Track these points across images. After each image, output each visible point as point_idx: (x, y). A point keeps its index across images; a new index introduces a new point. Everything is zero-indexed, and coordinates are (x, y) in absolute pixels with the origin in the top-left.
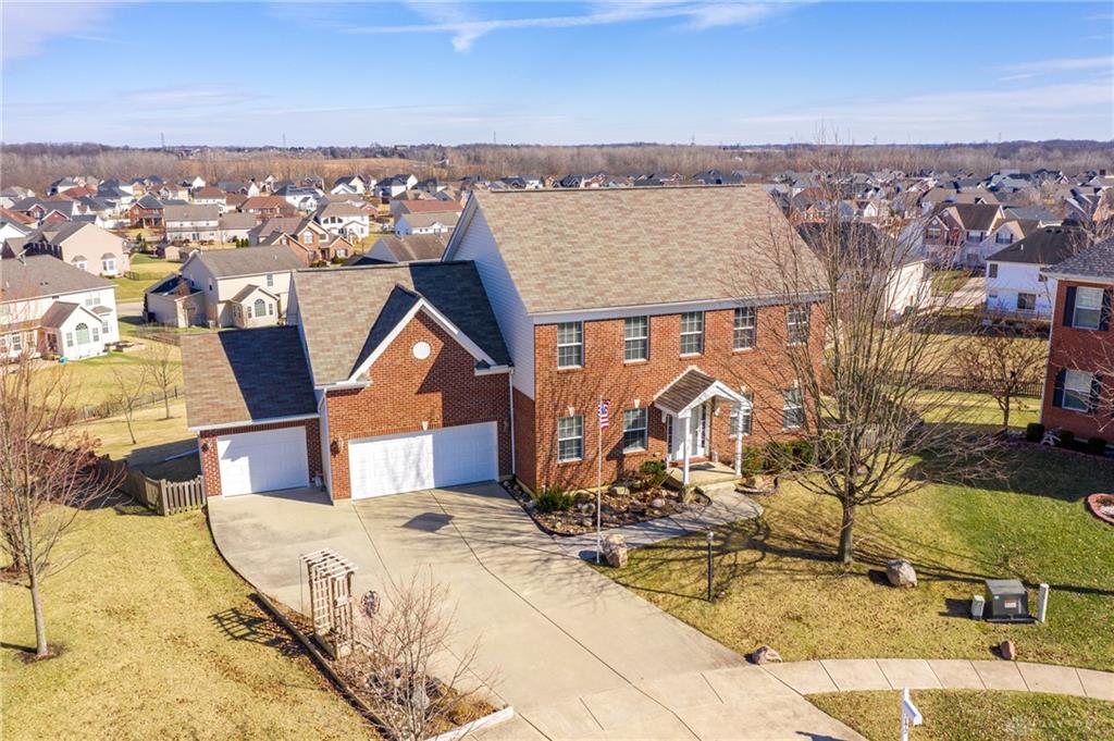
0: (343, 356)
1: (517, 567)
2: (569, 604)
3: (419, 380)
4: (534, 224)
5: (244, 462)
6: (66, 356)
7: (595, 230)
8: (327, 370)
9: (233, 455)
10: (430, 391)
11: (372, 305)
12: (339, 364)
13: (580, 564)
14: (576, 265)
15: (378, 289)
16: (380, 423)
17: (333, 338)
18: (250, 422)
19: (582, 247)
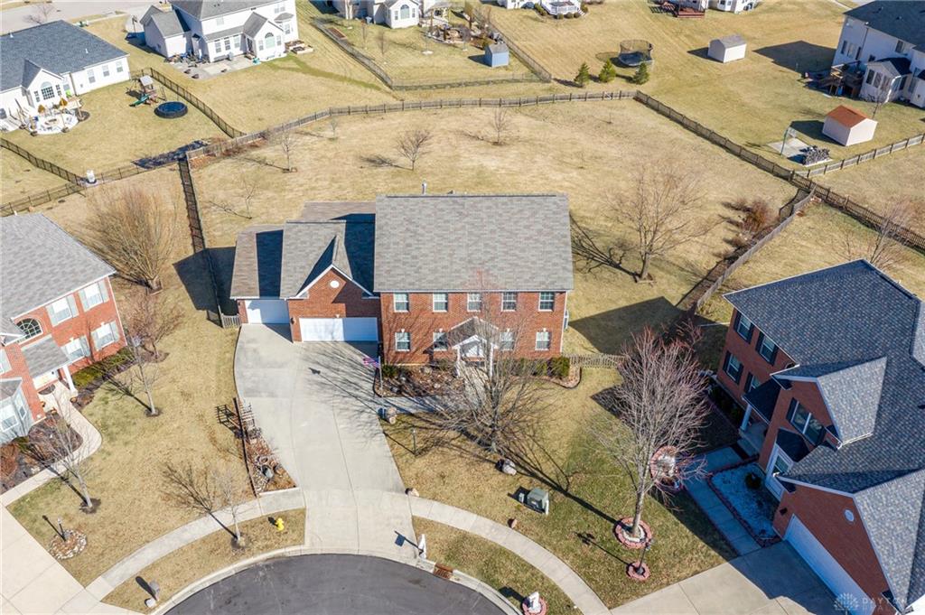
0: (297, 281)
1: (346, 413)
2: (357, 441)
3: (333, 297)
4: (402, 224)
5: (258, 311)
6: (258, 56)
7: (437, 231)
8: (288, 288)
9: (253, 307)
10: (339, 302)
11: (320, 248)
12: (295, 286)
13: (375, 417)
14: (414, 257)
15: (325, 237)
16: (315, 313)
17: (295, 268)
18: (258, 297)
19: (424, 244)
